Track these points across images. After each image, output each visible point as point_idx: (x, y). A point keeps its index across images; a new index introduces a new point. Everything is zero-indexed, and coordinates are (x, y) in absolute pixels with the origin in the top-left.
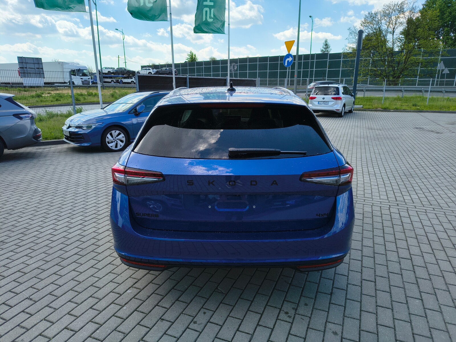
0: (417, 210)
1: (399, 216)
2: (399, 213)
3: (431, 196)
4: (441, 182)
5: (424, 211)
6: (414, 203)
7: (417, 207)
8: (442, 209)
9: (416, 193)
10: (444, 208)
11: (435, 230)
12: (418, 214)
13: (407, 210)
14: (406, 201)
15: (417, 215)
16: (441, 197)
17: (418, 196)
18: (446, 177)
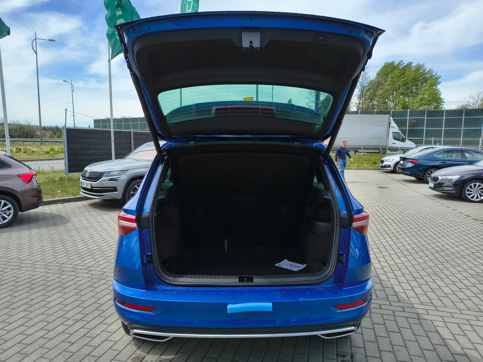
0: (407, 315)
1: (385, 331)
2: (385, 324)
3: (418, 286)
4: (424, 262)
5: (415, 316)
6: (400, 302)
7: (406, 310)
8: (438, 310)
9: (399, 283)
10: (438, 308)
12: (409, 323)
13: (394, 316)
14: (389, 297)
15: (408, 326)
16: (430, 288)
17: (403, 288)
18: (427, 253)
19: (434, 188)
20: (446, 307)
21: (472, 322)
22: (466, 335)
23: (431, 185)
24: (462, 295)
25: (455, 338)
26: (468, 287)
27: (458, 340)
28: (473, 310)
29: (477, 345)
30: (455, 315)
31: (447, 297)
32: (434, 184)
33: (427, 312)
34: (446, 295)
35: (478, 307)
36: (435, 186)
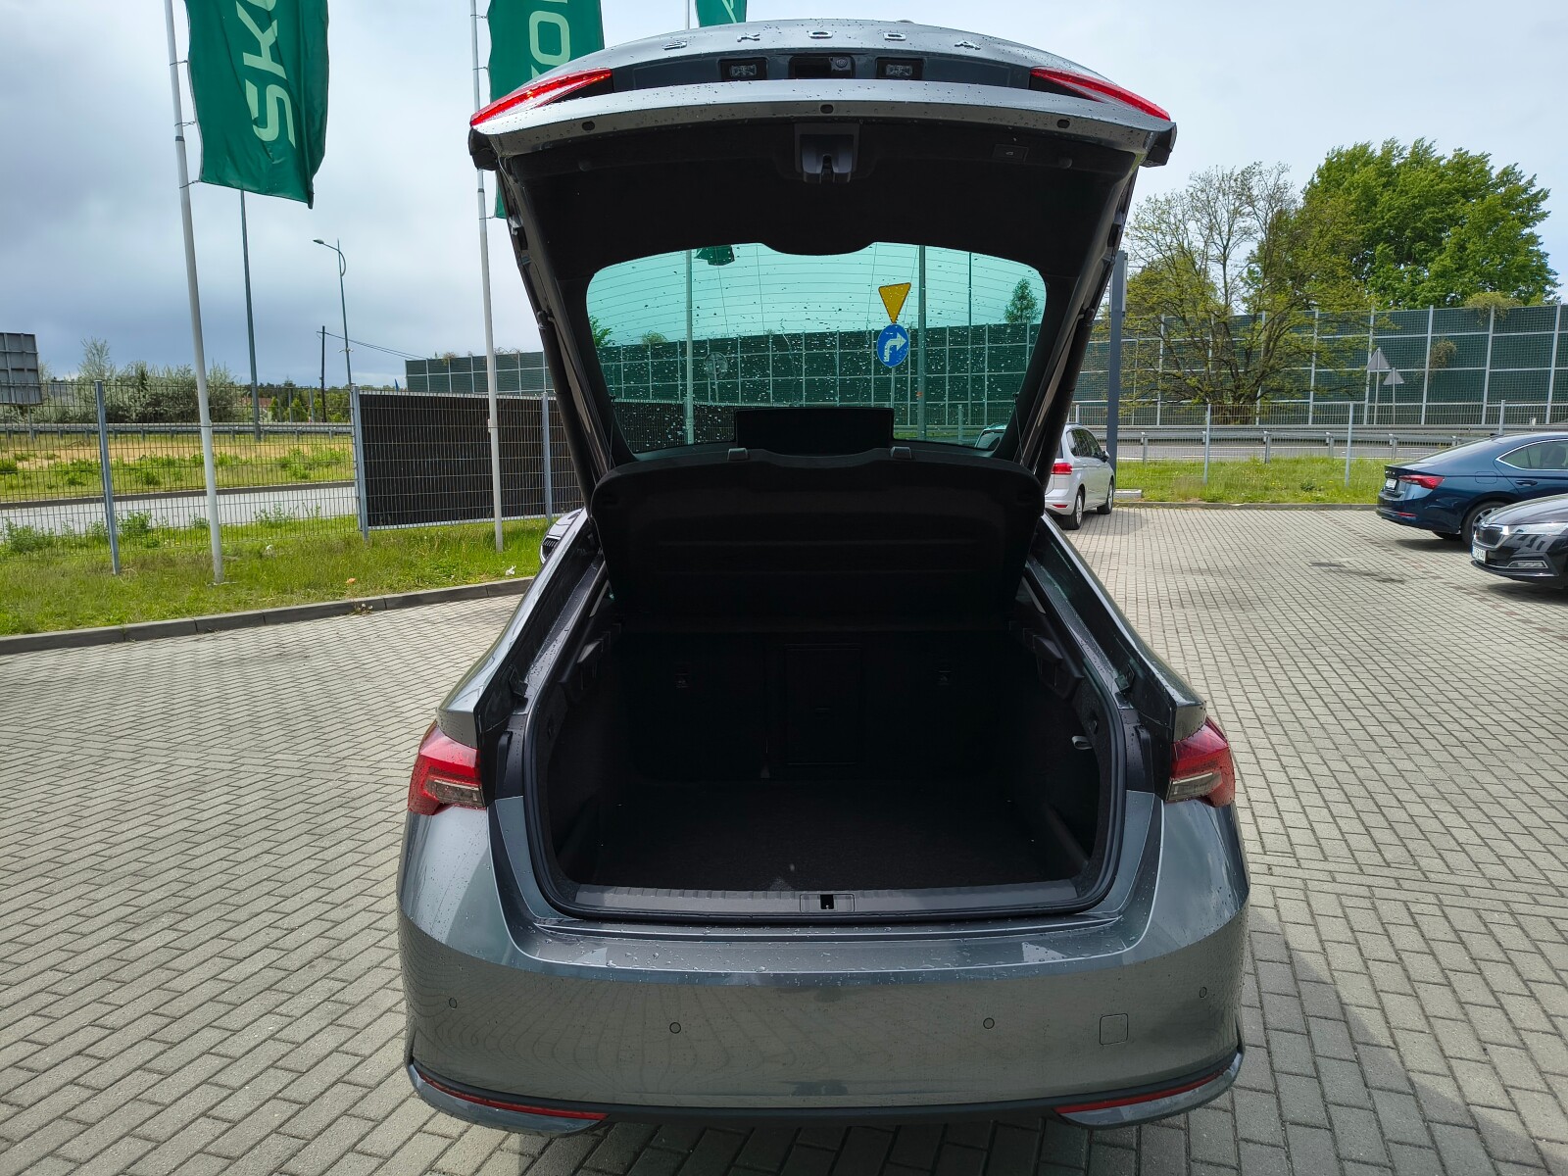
0: (1339, 888)
3: (1386, 825)
4: (1415, 768)
5: (1364, 891)
6: (1326, 859)
7: (1339, 878)
8: (1427, 880)
9: (1333, 817)
10: (1432, 876)
11: (1409, 979)
12: (1343, 908)
13: (1305, 891)
14: (1298, 848)
15: (1339, 912)
16: (1420, 830)
17: (1340, 830)
18: (1430, 744)
19: (1486, 565)
20: (1452, 873)
21: (1516, 907)
22: (1491, 933)
23: (1479, 553)
24: (1506, 849)
25: (1460, 938)
26: (1531, 829)
27: (1468, 942)
28: (1529, 880)
29: (1517, 953)
30: (1473, 892)
31: (1464, 851)
32: (1487, 552)
33: (1399, 884)
34: (1461, 847)
35: (1544, 875)
36: (1491, 556)
